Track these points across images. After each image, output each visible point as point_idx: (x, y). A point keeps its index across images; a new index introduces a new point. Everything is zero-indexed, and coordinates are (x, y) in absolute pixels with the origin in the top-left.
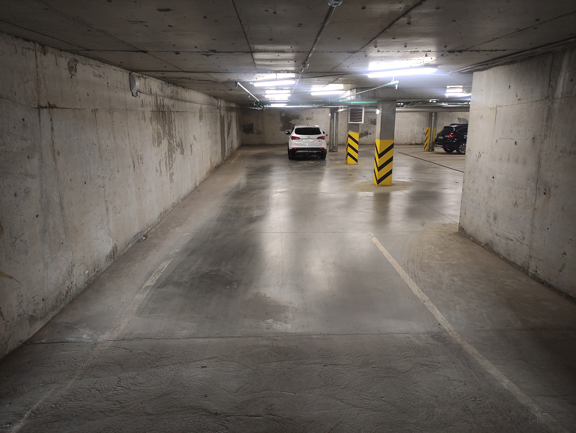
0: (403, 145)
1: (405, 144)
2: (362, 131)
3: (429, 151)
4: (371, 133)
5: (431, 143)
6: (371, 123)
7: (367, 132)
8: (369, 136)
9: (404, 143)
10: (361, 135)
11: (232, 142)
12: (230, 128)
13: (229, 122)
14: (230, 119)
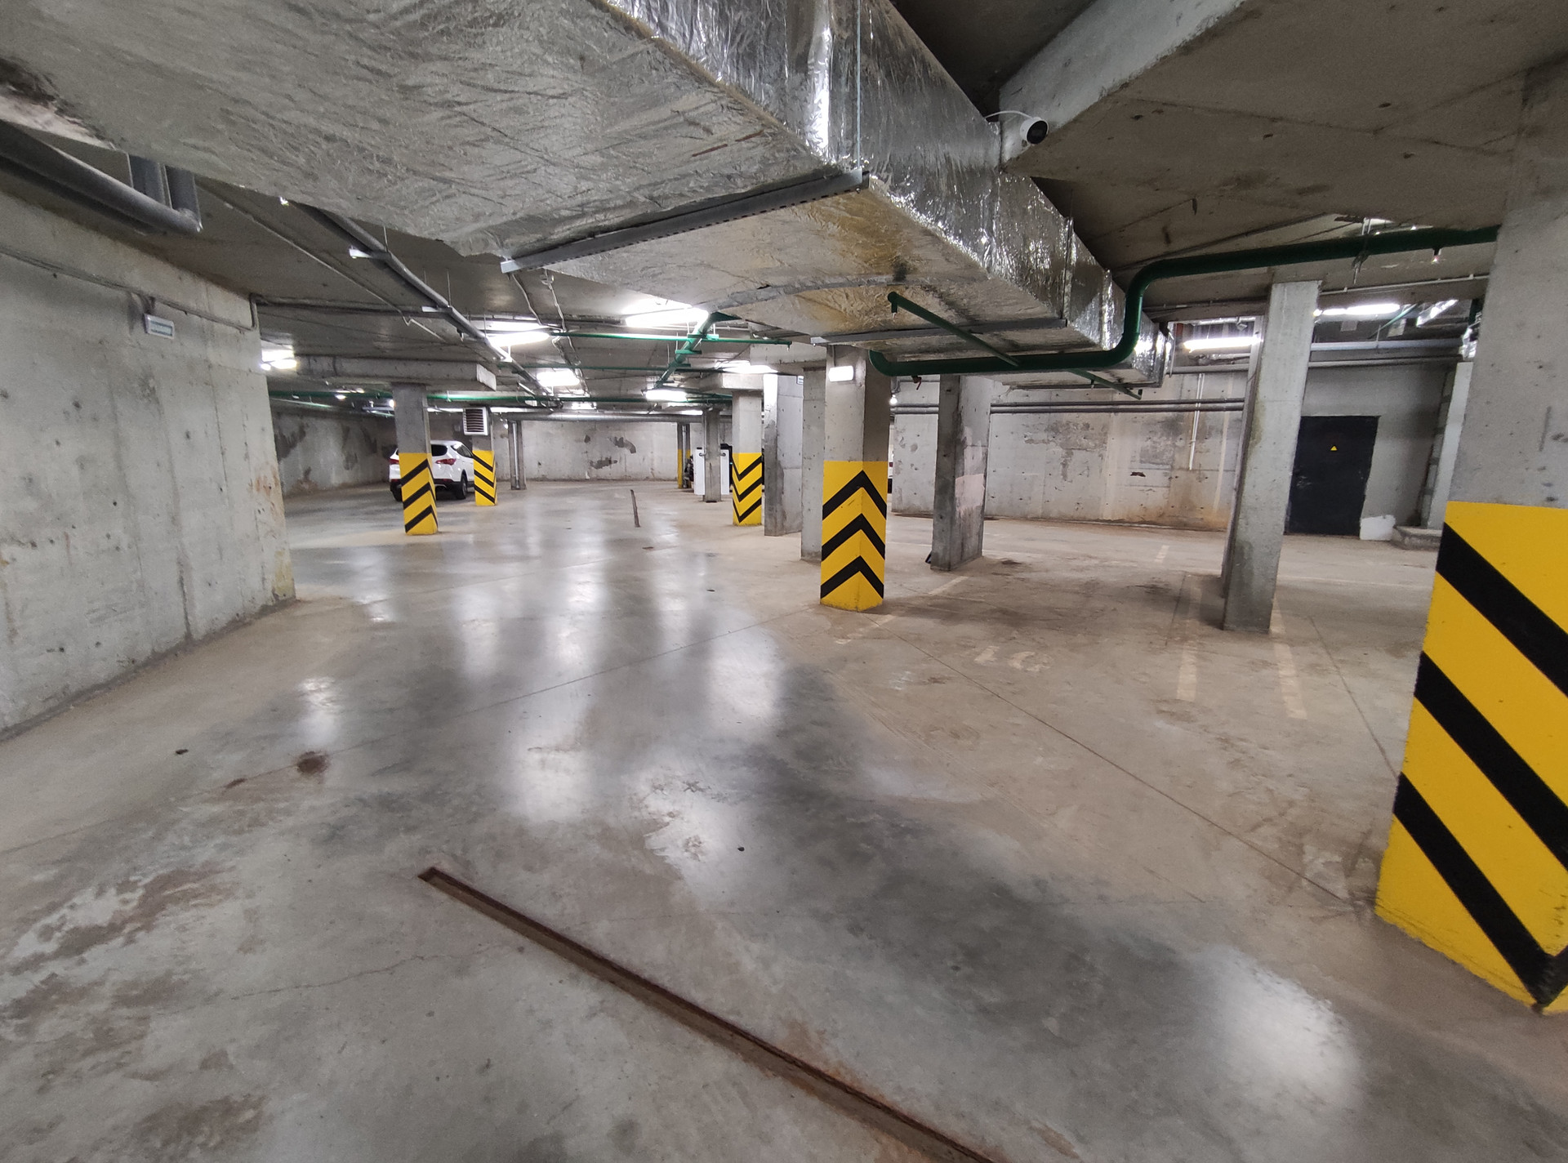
2: (602, 457)
4: (617, 461)
6: (616, 445)
7: (611, 459)
8: (613, 465)
10: (600, 464)
11: (307, 472)
12: (293, 445)
13: (287, 434)
14: (296, 429)
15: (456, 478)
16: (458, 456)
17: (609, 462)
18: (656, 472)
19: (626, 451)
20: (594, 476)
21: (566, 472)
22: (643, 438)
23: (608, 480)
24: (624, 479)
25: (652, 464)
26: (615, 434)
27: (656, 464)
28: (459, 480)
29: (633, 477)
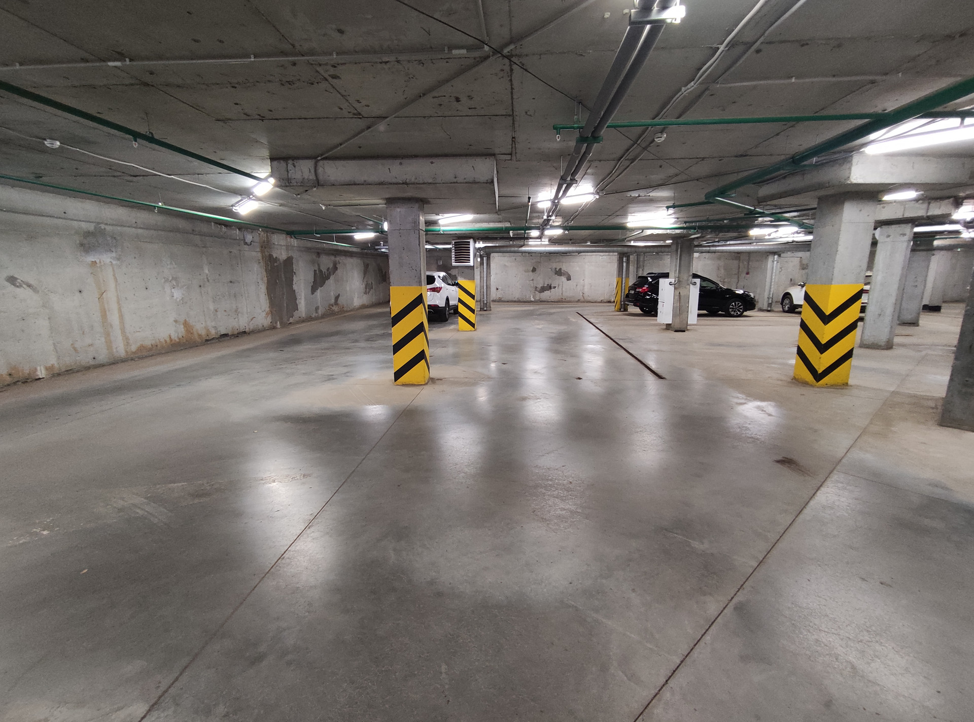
0: (599, 302)
1: (601, 302)
2: (544, 284)
3: (620, 310)
4: (555, 287)
5: (622, 300)
6: (556, 274)
7: (551, 285)
8: (553, 290)
9: (599, 300)
10: (543, 289)
11: (337, 298)
12: (328, 278)
13: (324, 270)
14: (331, 266)
15: (442, 303)
16: (443, 285)
17: (550, 287)
18: (585, 295)
19: (563, 279)
20: (538, 298)
21: (517, 295)
22: (578, 269)
23: (548, 302)
24: (561, 301)
25: (583, 289)
26: (555, 265)
27: (586, 289)
28: (444, 306)
29: (568, 299)
